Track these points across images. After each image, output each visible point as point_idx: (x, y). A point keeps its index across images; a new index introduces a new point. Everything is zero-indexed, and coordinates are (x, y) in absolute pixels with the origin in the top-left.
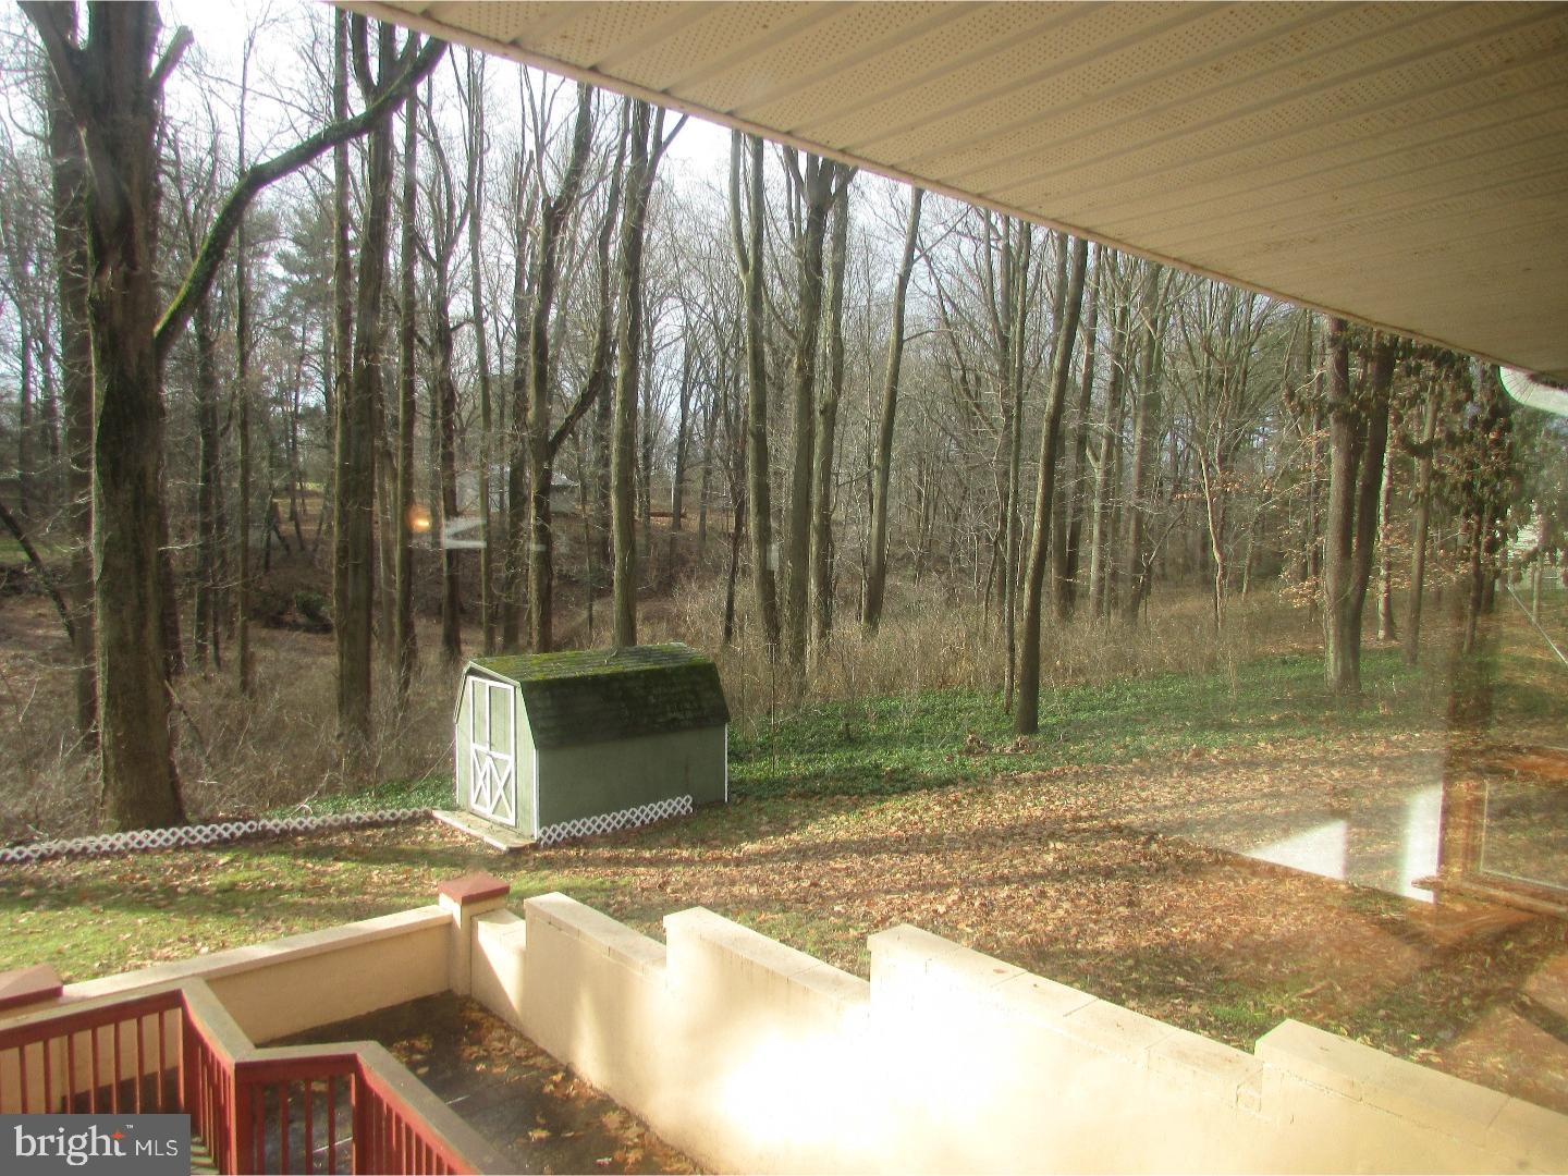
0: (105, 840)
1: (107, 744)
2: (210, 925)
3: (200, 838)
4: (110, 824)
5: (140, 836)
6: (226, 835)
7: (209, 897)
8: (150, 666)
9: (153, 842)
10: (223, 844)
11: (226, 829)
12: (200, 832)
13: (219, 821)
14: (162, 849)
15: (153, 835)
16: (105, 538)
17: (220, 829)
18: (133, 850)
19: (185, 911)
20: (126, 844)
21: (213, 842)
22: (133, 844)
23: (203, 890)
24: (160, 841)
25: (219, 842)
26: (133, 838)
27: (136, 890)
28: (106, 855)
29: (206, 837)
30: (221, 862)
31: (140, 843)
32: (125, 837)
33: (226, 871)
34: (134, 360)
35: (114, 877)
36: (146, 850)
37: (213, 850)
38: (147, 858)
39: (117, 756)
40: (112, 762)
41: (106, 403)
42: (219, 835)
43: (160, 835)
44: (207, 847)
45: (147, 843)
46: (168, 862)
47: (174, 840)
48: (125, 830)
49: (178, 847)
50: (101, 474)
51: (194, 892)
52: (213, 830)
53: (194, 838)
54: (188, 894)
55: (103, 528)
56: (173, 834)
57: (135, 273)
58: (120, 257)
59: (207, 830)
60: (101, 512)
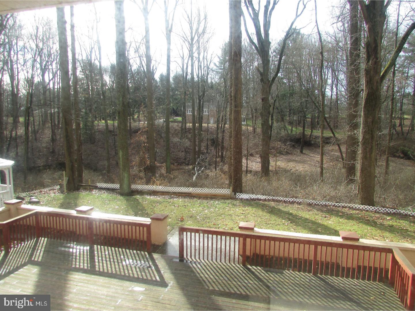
0: (357, 206)
1: (359, 182)
2: (387, 234)
3: (381, 211)
4: (358, 202)
5: (366, 207)
6: (389, 212)
7: (386, 227)
8: (372, 164)
9: (369, 209)
10: (388, 214)
11: (389, 210)
12: (382, 209)
13: (387, 208)
14: (372, 212)
15: (369, 207)
16: (364, 131)
17: (387, 210)
18: (364, 210)
19: (380, 229)
20: (362, 208)
21: (385, 213)
22: (364, 208)
23: (384, 225)
24: (371, 209)
25: (387, 213)
26: (364, 207)
27: (366, 220)
28: (358, 210)
29: (383, 211)
30: (388, 218)
31: (366, 209)
32: (362, 206)
33: (389, 221)
34: (375, 84)
35: (360, 216)
36: (367, 211)
37: (385, 215)
38: (368, 213)
39: (362, 186)
40: (360, 187)
41: (367, 96)
42: (387, 211)
43: (371, 208)
44: (384, 214)
45: (368, 209)
46: (373, 215)
47: (374, 210)
48: (362, 205)
49: (376, 212)
50: (364, 114)
51: (381, 224)
52: (385, 210)
53: (380, 210)
54: (380, 224)
55: (363, 128)
56: (375, 208)
57: (378, 60)
58: (373, 57)
59: (384, 209)
60: (363, 124)
